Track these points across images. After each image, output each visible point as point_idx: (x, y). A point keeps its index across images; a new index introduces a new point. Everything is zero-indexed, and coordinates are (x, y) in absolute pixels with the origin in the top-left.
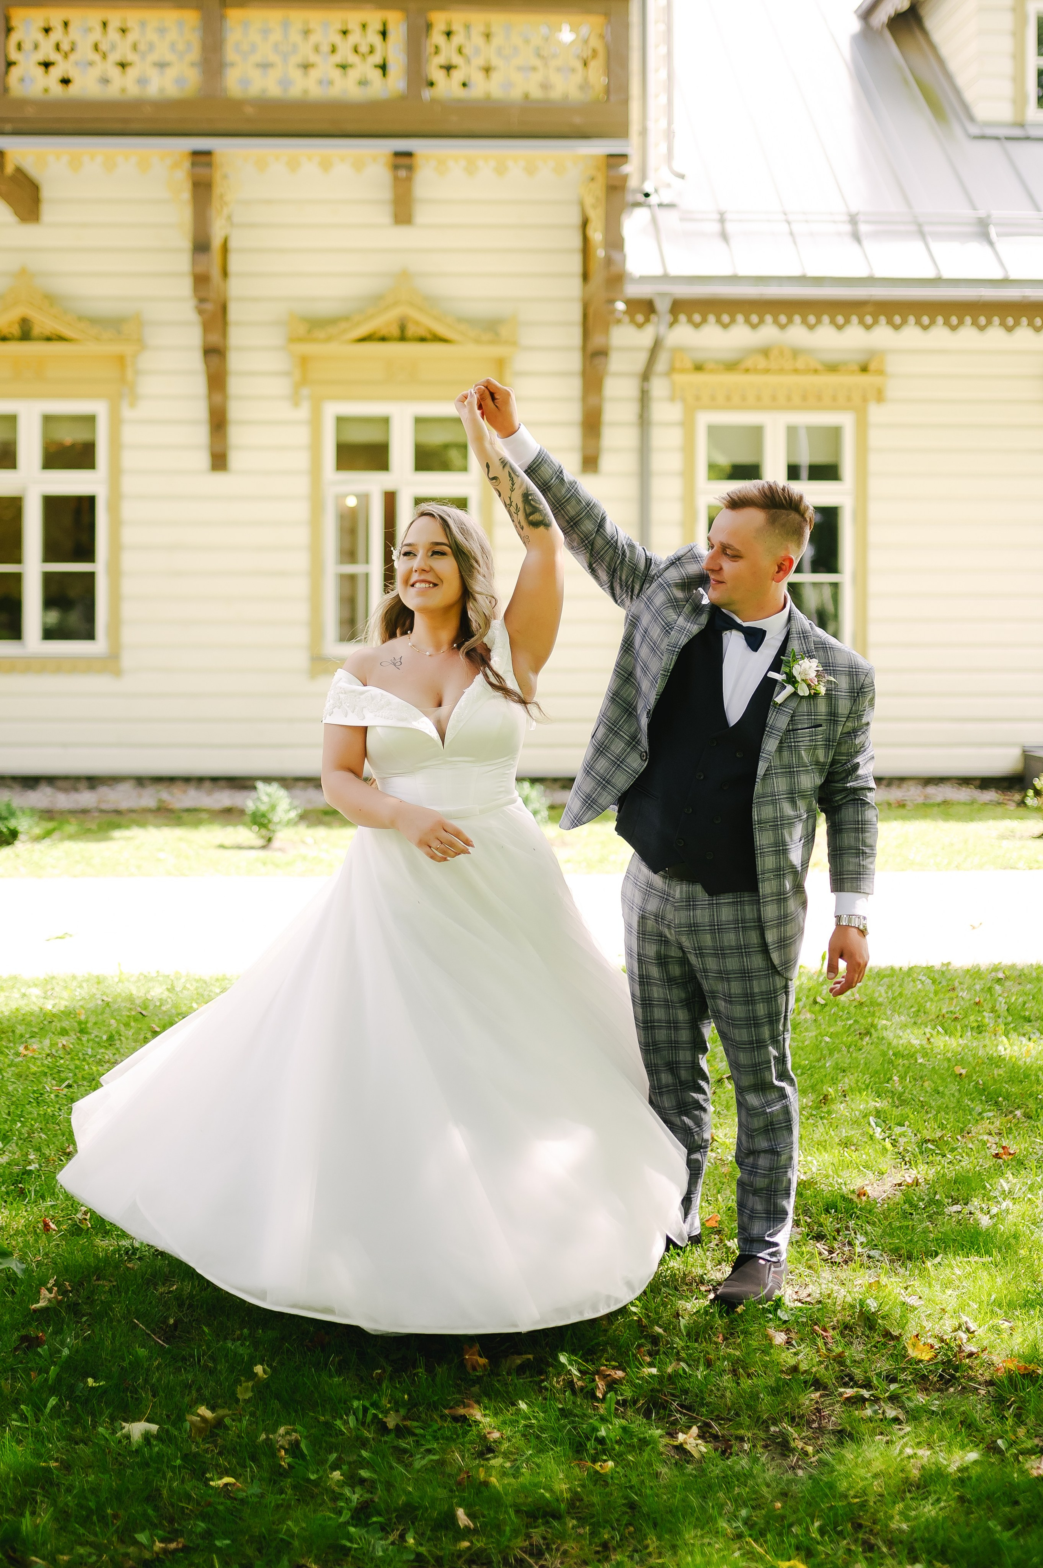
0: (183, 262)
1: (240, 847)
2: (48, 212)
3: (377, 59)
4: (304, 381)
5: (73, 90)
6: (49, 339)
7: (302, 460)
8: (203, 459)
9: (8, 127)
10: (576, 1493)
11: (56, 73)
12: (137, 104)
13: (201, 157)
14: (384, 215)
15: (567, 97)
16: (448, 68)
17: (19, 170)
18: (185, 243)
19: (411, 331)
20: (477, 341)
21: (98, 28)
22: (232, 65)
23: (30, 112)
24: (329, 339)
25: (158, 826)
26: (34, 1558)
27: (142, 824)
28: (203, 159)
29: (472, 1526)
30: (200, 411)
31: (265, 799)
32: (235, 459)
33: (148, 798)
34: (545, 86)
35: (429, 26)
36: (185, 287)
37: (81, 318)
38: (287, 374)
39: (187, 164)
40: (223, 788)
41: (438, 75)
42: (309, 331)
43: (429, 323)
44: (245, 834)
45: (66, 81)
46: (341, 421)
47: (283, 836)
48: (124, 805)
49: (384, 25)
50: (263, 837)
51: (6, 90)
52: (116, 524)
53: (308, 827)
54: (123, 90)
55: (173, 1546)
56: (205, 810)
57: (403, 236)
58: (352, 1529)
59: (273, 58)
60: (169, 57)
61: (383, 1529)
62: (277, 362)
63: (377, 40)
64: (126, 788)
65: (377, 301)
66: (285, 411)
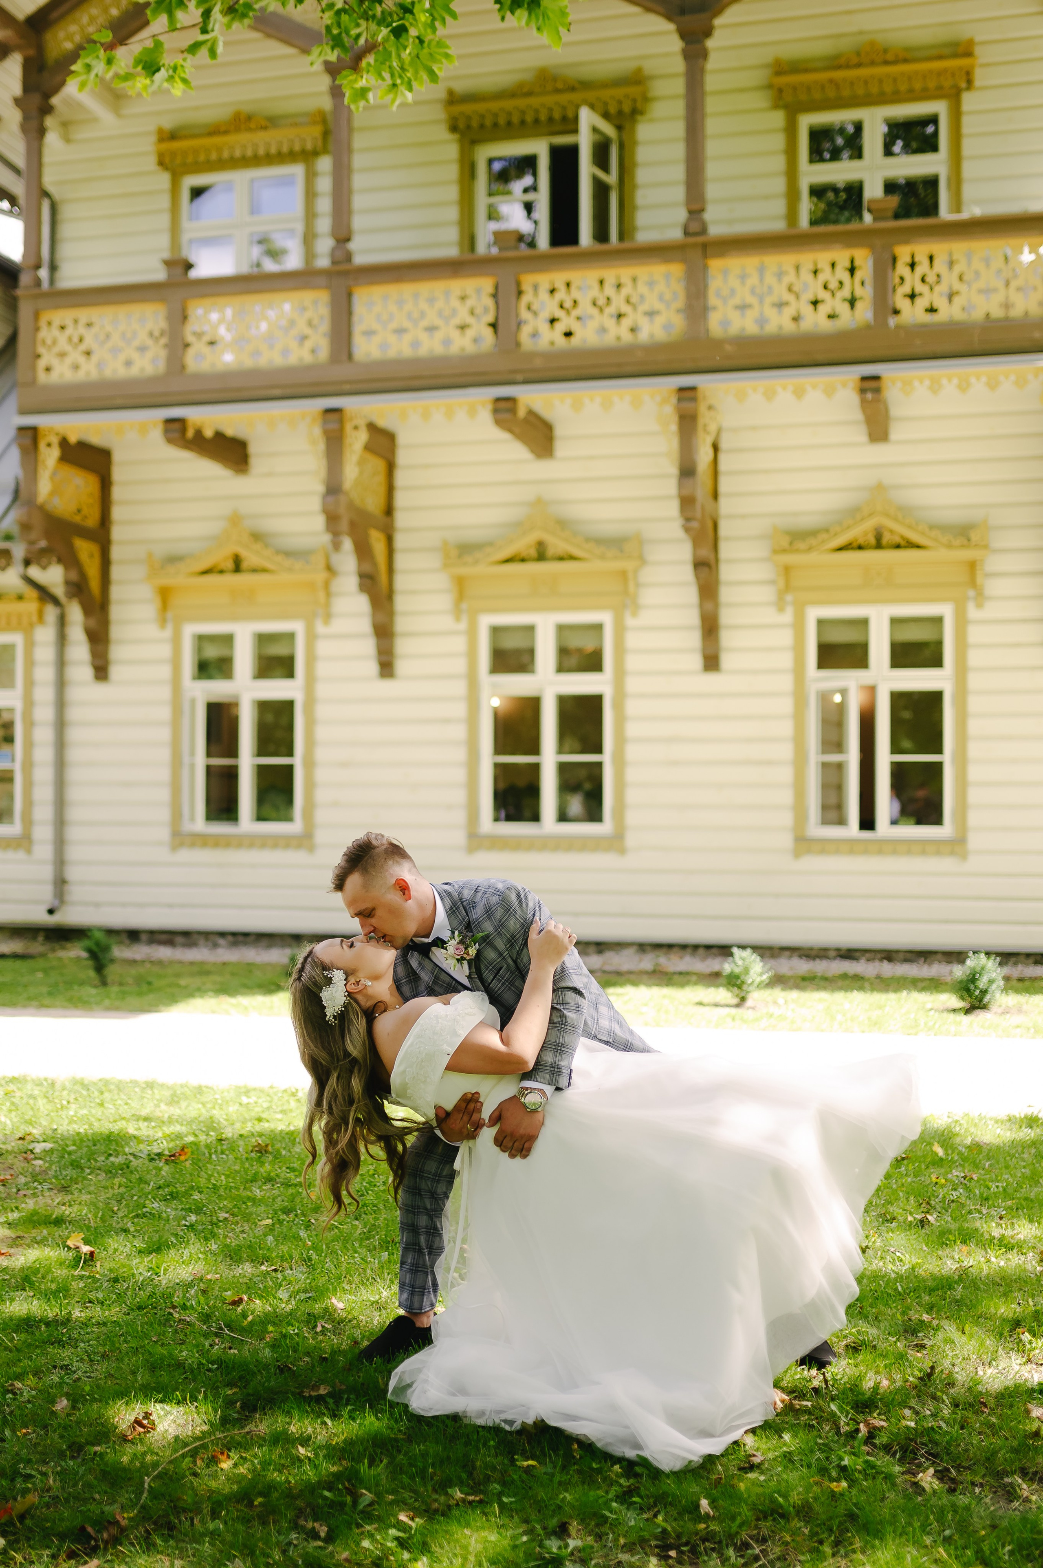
0: (670, 487)
1: (716, 1005)
2: (561, 448)
3: (846, 293)
4: (788, 588)
5: (575, 341)
6: (561, 559)
7: (786, 660)
8: (696, 661)
9: (519, 377)
10: (807, 1502)
11: (560, 327)
12: (629, 350)
13: (687, 393)
14: (860, 434)
15: (1026, 313)
16: (912, 296)
17: (531, 413)
18: (673, 470)
19: (886, 539)
20: (950, 546)
21: (596, 286)
22: (714, 308)
23: (538, 363)
24: (810, 549)
25: (649, 985)
26: (364, 1491)
27: (635, 984)
28: (687, 394)
29: (712, 1513)
30: (693, 618)
31: (740, 963)
32: (727, 660)
33: (647, 962)
34: (1007, 306)
35: (894, 260)
36: (673, 508)
37: (588, 540)
38: (773, 582)
39: (674, 400)
40: (715, 955)
41: (903, 304)
42: (791, 543)
43: (901, 530)
44: (723, 994)
45: (568, 334)
46: (821, 623)
47: (756, 997)
48: (625, 967)
49: (852, 262)
50: (737, 996)
51: (518, 344)
52: (620, 719)
53: (783, 990)
54: (618, 338)
55: (471, 1498)
56: (695, 974)
57: (879, 453)
58: (614, 1504)
59: (750, 299)
60: (658, 306)
61: (641, 1509)
62: (764, 571)
63: (845, 276)
64: (630, 952)
65: (854, 513)
66: (770, 616)
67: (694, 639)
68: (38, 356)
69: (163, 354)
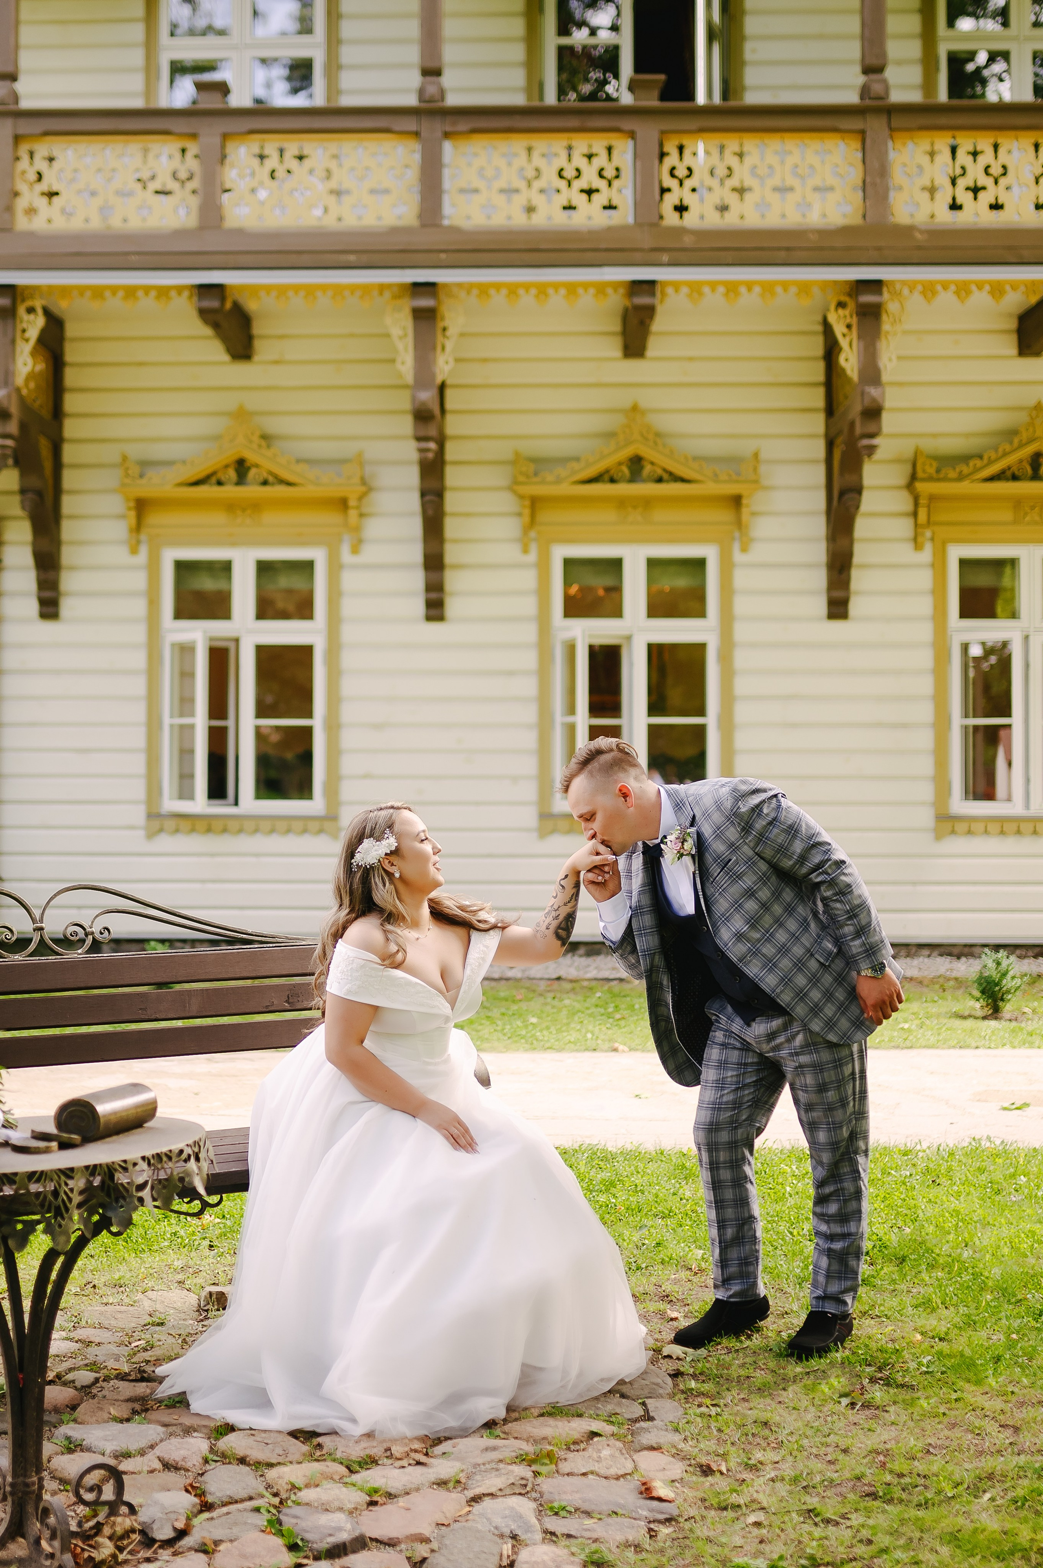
5: (730, 217)
7: (924, 605)
11: (712, 199)
22: (899, 188)
23: (688, 241)
24: (961, 478)
42: (938, 470)
45: (721, 208)
46: (963, 563)
51: (661, 217)
52: (728, 674)
60: (831, 180)
65: (1010, 437)
66: (905, 553)
67: (819, 579)
68: (16, 194)
69: (194, 202)
